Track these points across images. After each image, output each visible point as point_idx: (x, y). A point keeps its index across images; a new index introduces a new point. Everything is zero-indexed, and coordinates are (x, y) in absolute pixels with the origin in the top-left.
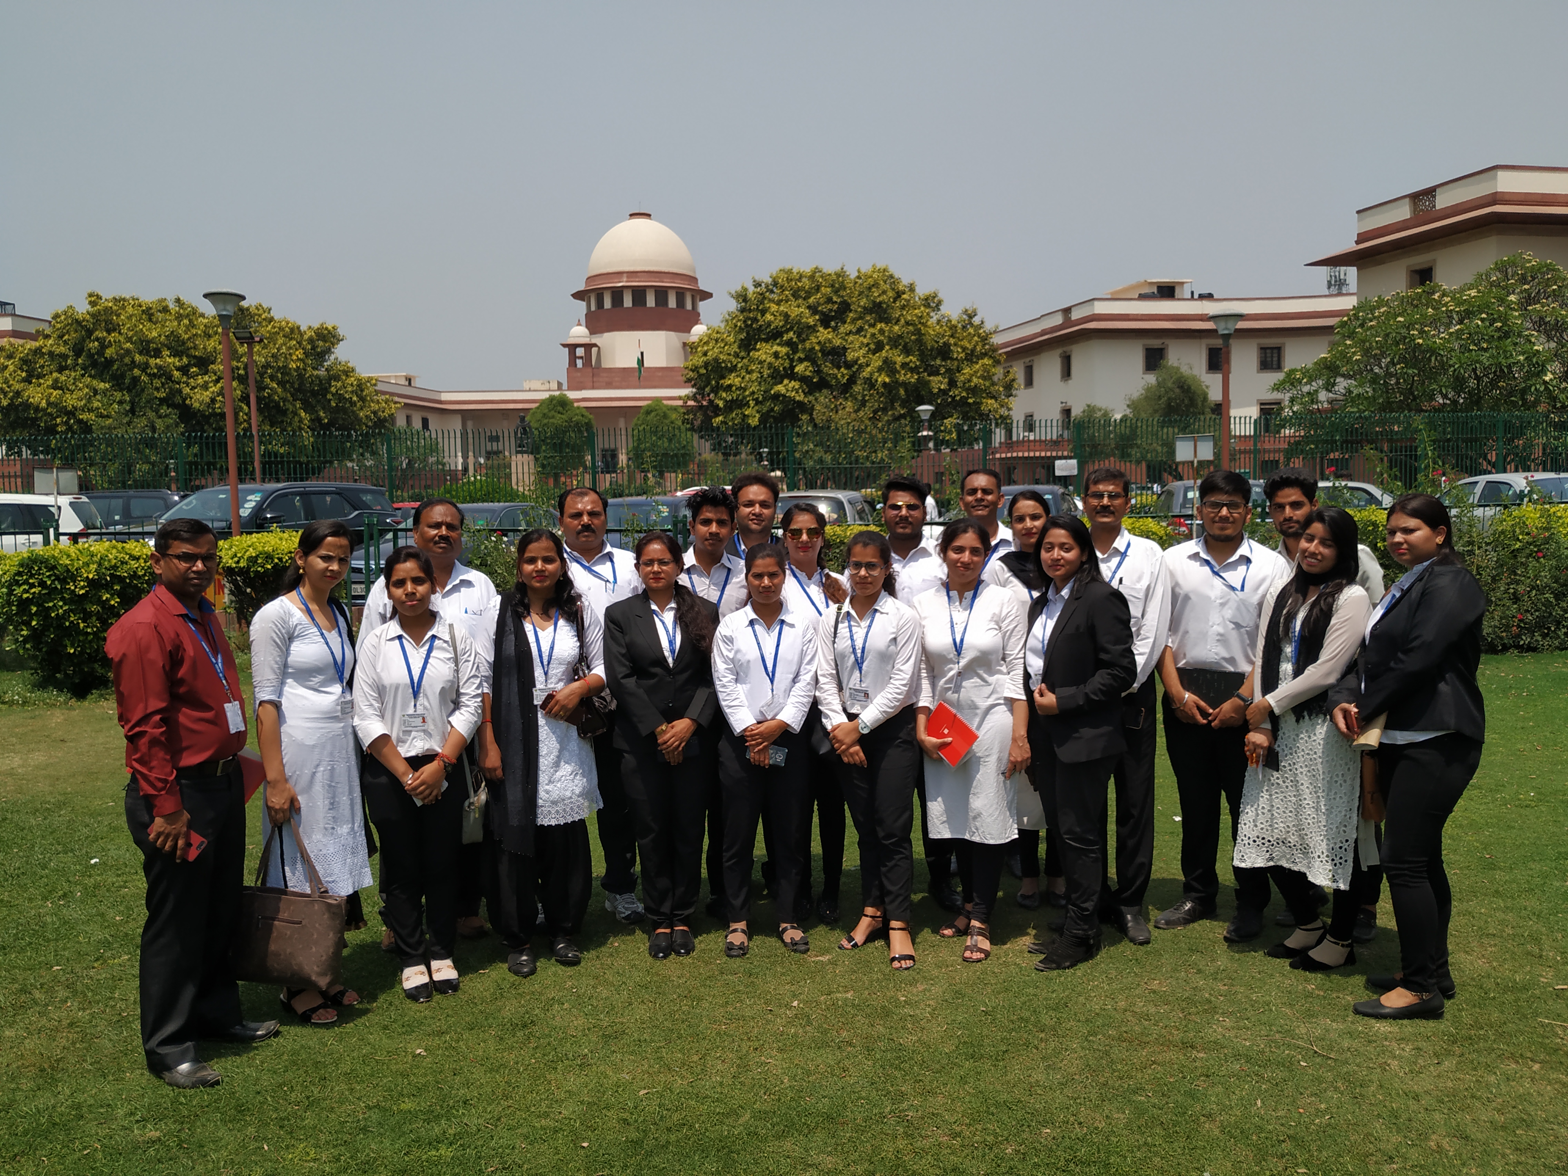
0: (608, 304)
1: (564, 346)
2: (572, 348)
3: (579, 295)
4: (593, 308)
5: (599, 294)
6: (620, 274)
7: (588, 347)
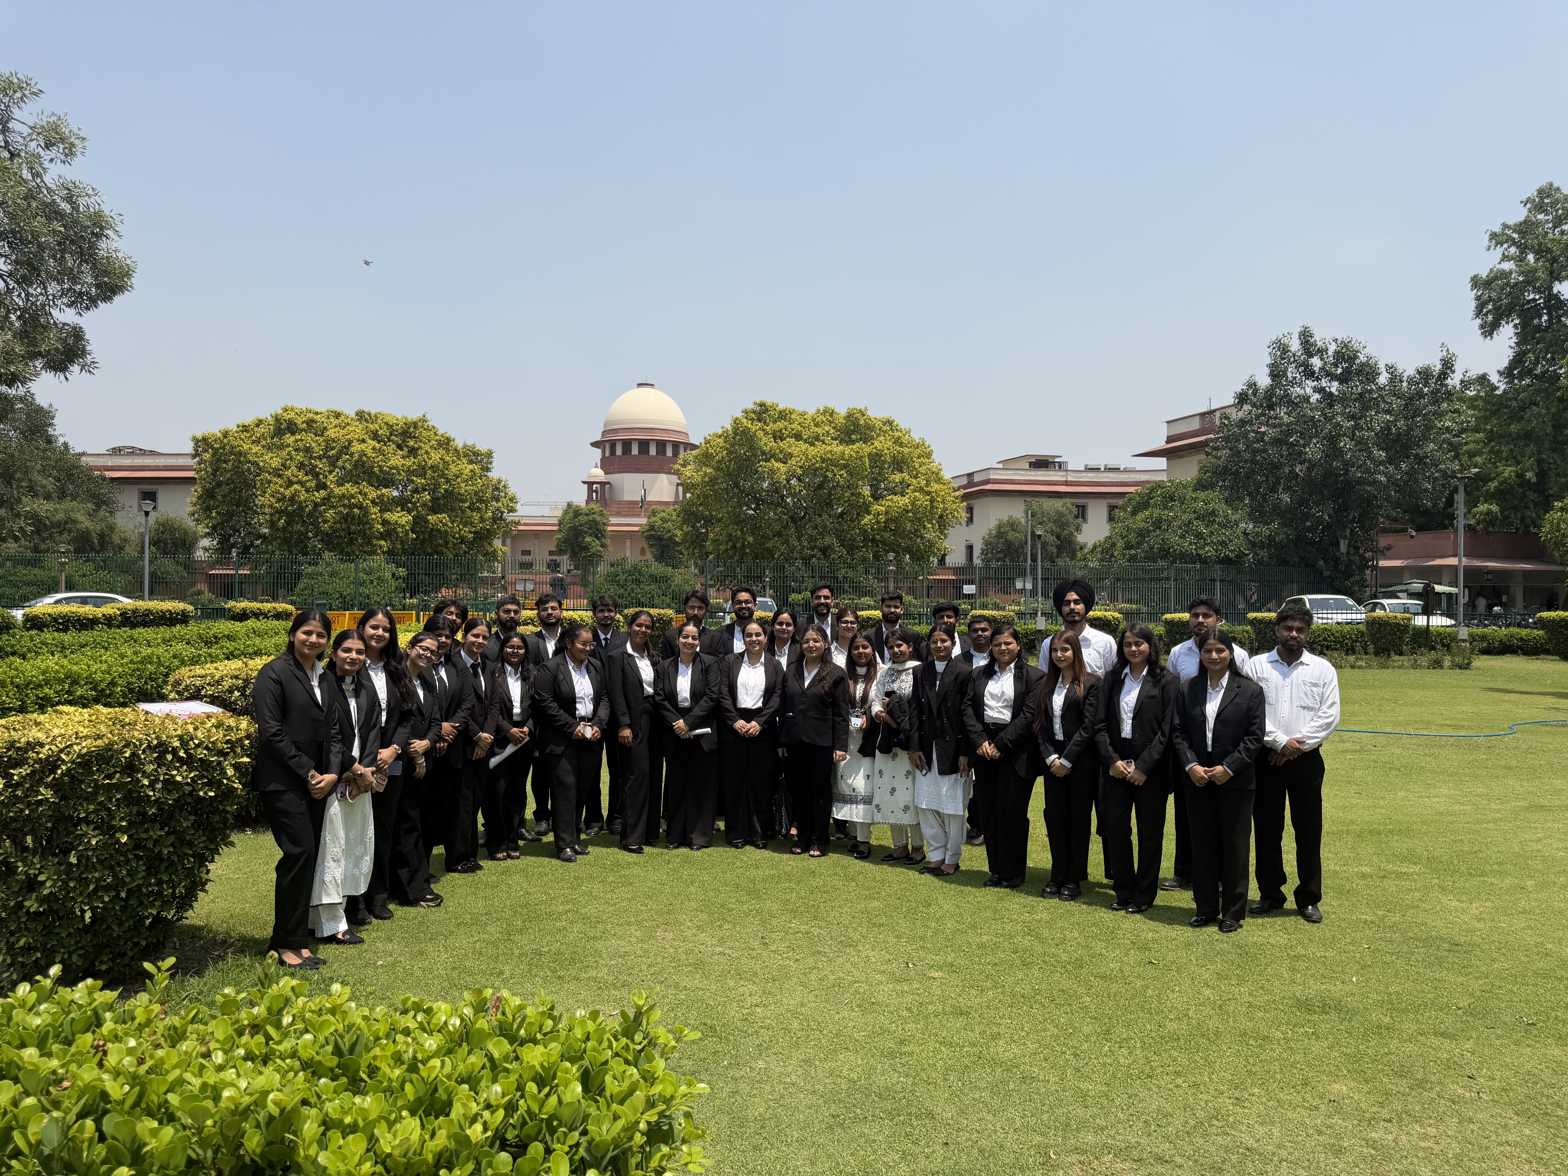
0: (619, 452)
1: (584, 483)
2: (590, 484)
3: (596, 445)
4: (607, 454)
5: (613, 444)
6: (629, 429)
7: (602, 484)
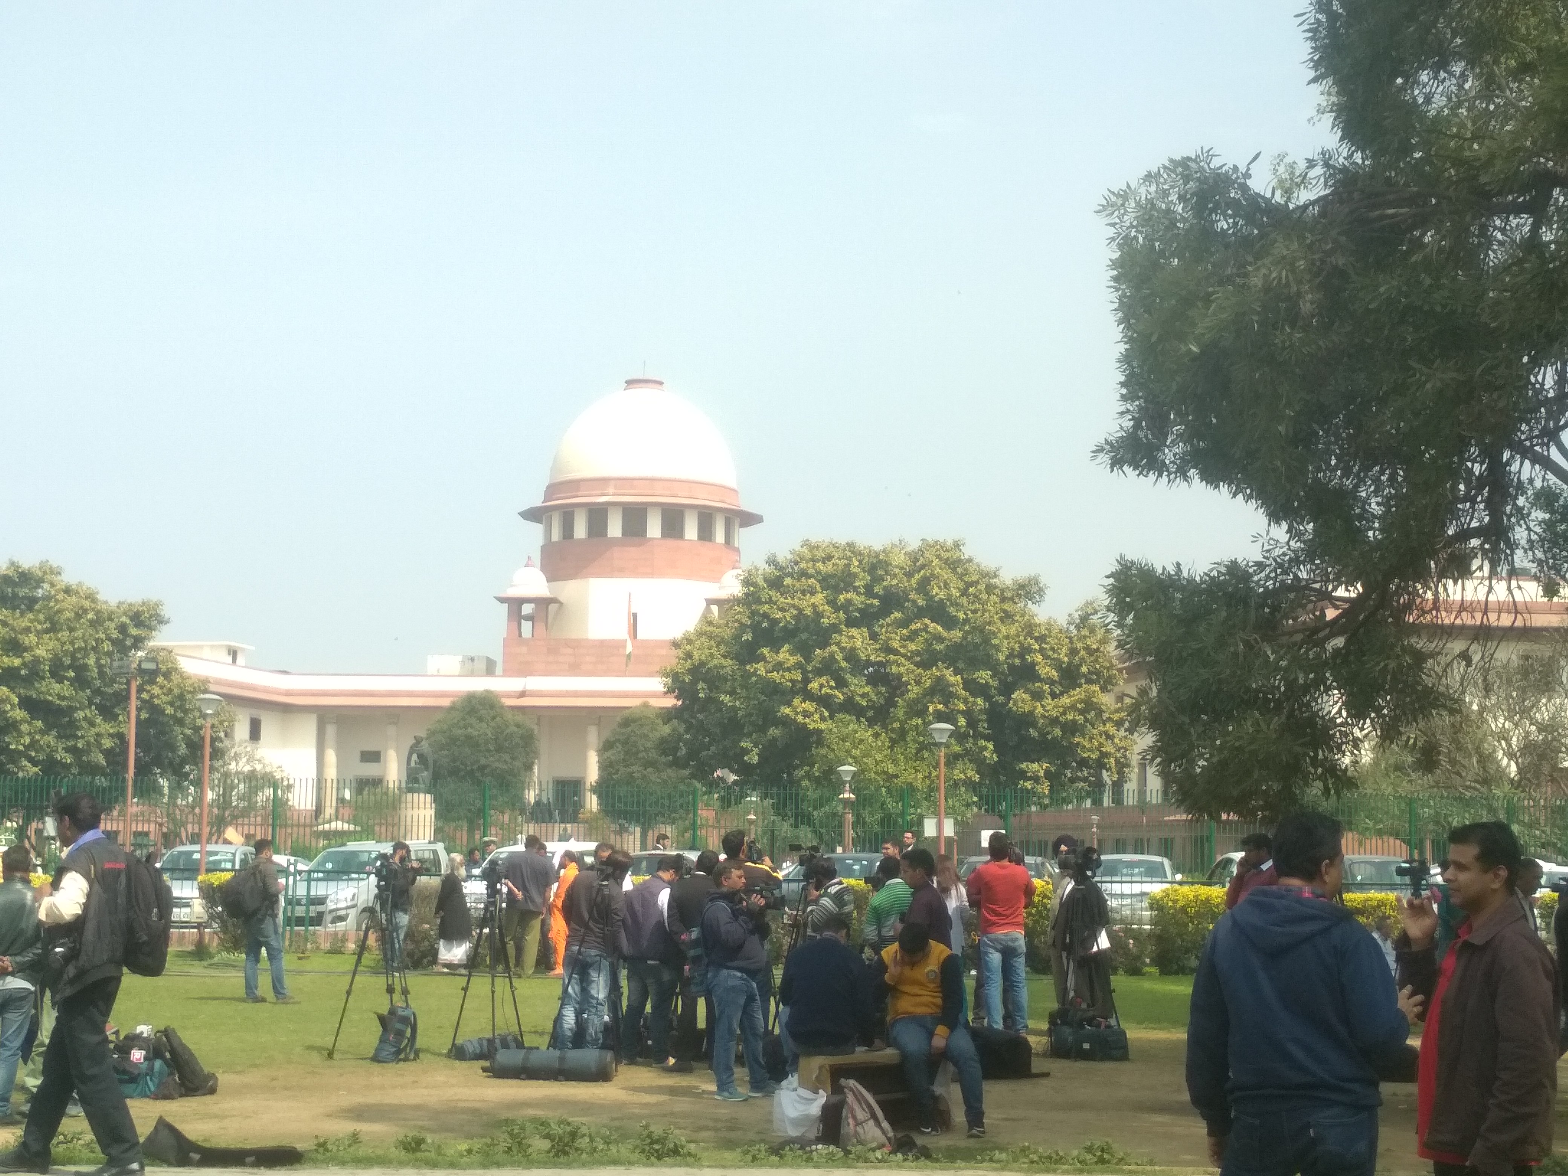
0: (580, 531)
1: (502, 600)
2: (515, 604)
3: (533, 515)
4: (556, 536)
5: (568, 514)
6: (605, 481)
7: (543, 603)
